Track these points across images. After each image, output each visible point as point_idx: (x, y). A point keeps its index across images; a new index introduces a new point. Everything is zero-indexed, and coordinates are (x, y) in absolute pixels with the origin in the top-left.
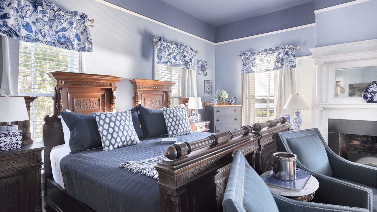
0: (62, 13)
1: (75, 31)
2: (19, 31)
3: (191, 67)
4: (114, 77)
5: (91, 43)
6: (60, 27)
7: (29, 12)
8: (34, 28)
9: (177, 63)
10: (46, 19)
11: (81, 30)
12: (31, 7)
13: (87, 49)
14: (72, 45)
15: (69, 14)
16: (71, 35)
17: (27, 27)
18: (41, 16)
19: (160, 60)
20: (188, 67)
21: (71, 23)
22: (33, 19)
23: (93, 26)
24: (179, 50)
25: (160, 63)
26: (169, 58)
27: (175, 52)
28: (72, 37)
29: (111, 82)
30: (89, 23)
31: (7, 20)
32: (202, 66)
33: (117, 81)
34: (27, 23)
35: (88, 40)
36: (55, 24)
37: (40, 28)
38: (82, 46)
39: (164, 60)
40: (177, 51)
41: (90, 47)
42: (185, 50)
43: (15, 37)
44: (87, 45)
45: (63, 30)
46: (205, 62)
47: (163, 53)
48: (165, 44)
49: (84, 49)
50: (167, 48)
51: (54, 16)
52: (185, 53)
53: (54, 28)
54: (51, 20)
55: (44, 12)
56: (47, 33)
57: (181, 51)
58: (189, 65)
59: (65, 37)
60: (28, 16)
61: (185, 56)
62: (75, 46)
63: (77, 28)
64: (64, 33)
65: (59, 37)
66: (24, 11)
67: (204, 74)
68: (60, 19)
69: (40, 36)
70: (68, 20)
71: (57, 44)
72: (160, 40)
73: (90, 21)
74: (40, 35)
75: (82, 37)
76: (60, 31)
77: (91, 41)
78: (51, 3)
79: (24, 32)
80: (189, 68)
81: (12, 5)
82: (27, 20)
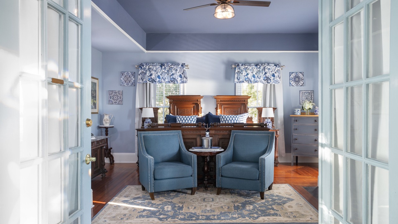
0: (173, 66)
1: (178, 74)
2: (156, 79)
3: (272, 82)
4: (200, 96)
5: (187, 78)
6: (171, 74)
7: (159, 70)
8: (161, 77)
9: (256, 80)
10: (166, 71)
11: (182, 72)
12: (160, 68)
13: (185, 82)
14: (177, 81)
15: (176, 66)
16: (176, 76)
17: (159, 77)
18: (164, 70)
19: (239, 80)
20: (269, 81)
21: (177, 70)
22: (161, 73)
23: (188, 68)
24: (258, 70)
25: (238, 82)
26: (246, 78)
27: (254, 71)
28: (177, 77)
29: (197, 99)
30: (186, 67)
31: (152, 76)
32: (296, 77)
33: (201, 98)
34: (158, 75)
35: (185, 77)
36: (170, 72)
37: (163, 76)
38: (182, 81)
39: (241, 80)
40: (255, 70)
41: (186, 80)
42: (266, 67)
43: (154, 83)
44: (185, 79)
45: (173, 74)
46: (301, 73)
47: (241, 74)
48: (242, 67)
49: (183, 82)
50: (245, 70)
51: (169, 69)
52: (266, 70)
53: (169, 75)
54: (168, 71)
55: (165, 68)
56: (166, 77)
57: (261, 70)
58: (270, 80)
59: (173, 78)
60: (159, 72)
61: (266, 73)
62: (179, 81)
63: (180, 71)
64: (173, 76)
65: (171, 78)
66: (158, 71)
67: (299, 85)
68: (171, 70)
69: (163, 81)
70: (175, 69)
71: (170, 82)
72: (238, 65)
73: (187, 66)
74: (163, 79)
75: (182, 76)
76: (172, 75)
77: (186, 77)
78: (168, 63)
79: (158, 79)
80: (270, 83)
81: (154, 70)
82: (159, 74)
